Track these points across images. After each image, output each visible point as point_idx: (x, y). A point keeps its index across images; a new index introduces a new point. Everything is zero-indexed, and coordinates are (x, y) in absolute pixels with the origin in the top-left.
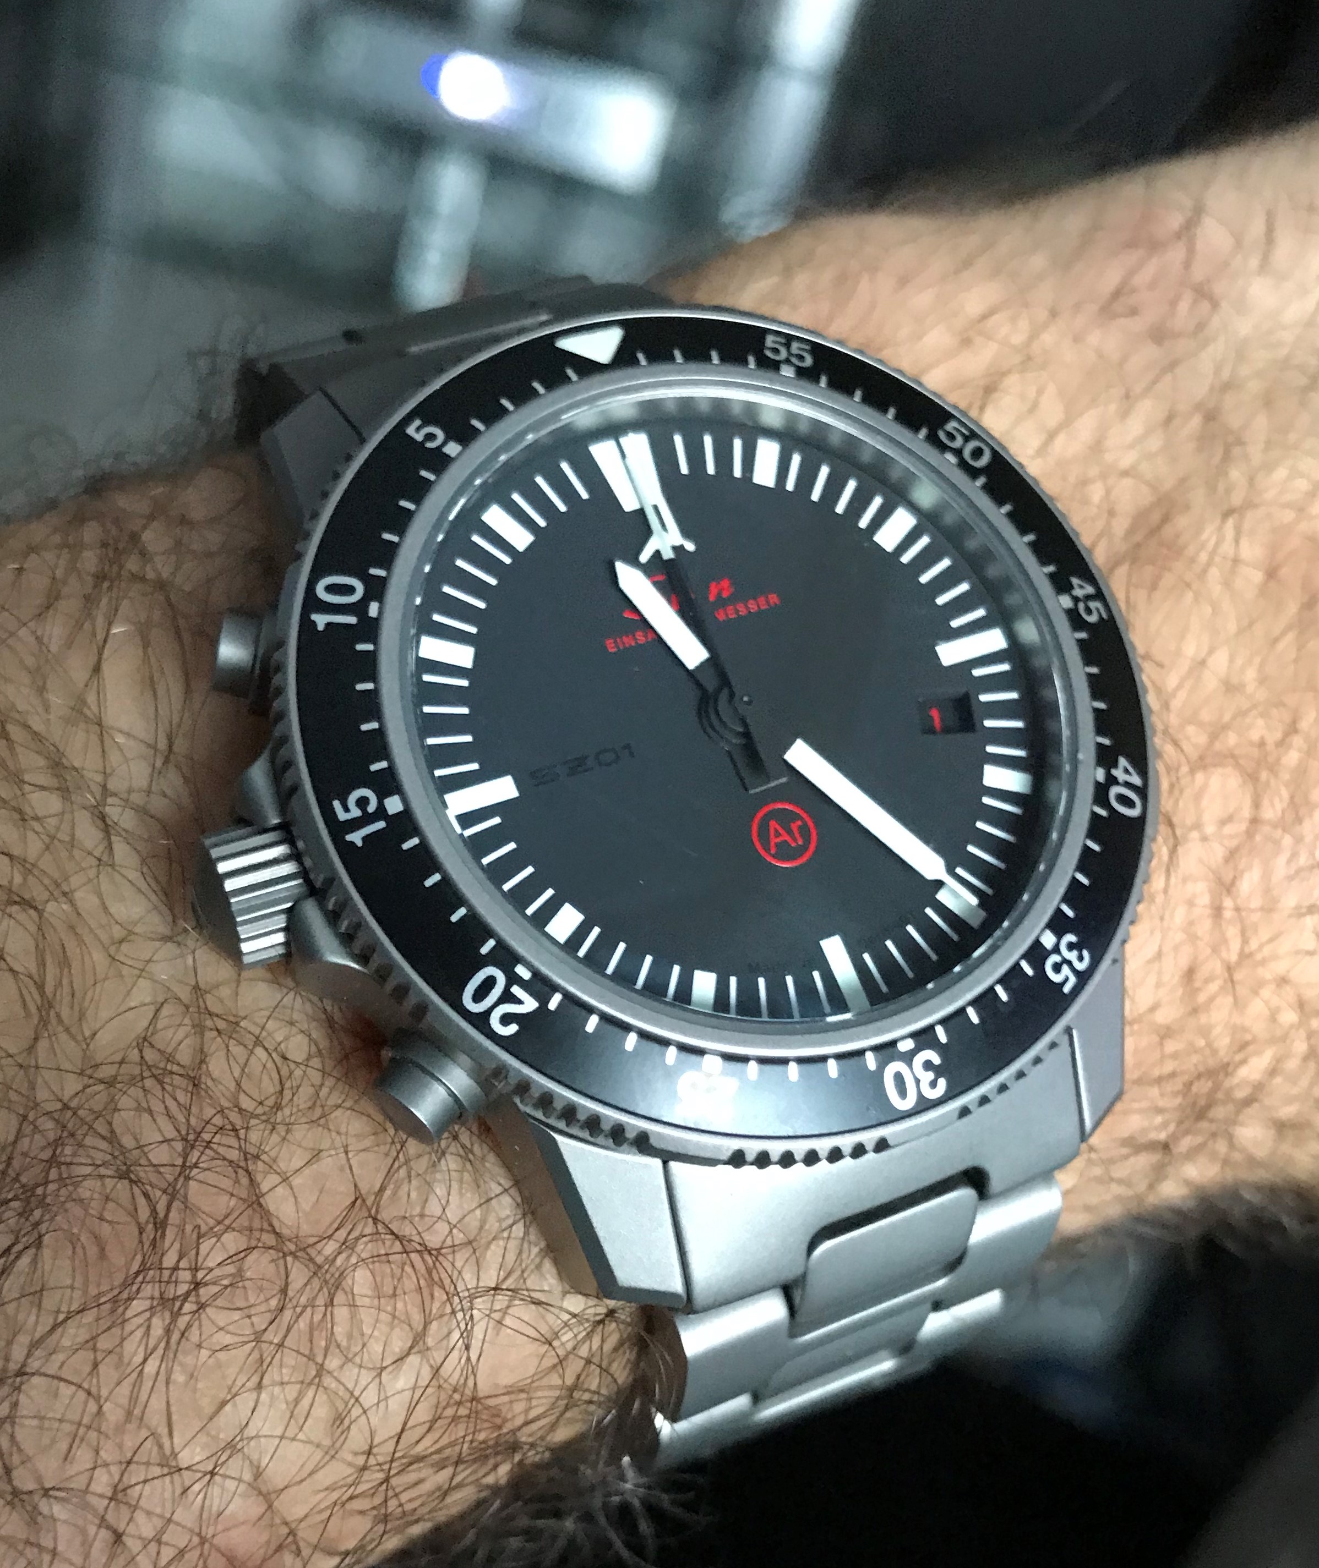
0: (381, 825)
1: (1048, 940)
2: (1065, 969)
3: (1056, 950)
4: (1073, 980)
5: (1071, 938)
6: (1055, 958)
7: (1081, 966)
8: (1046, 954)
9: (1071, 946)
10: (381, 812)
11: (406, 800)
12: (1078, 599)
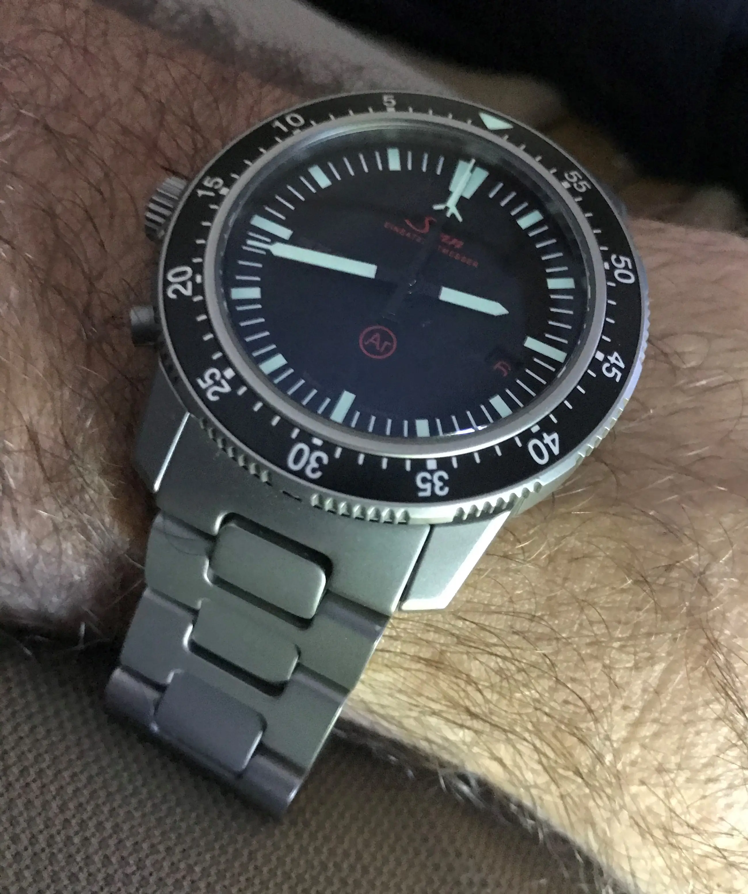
1: (431, 465)
2: (428, 486)
3: (432, 472)
4: (428, 493)
5: (446, 476)
6: (428, 476)
7: (438, 492)
8: (423, 469)
9: (441, 478)
10: (217, 191)
11: (229, 193)
12: (609, 361)
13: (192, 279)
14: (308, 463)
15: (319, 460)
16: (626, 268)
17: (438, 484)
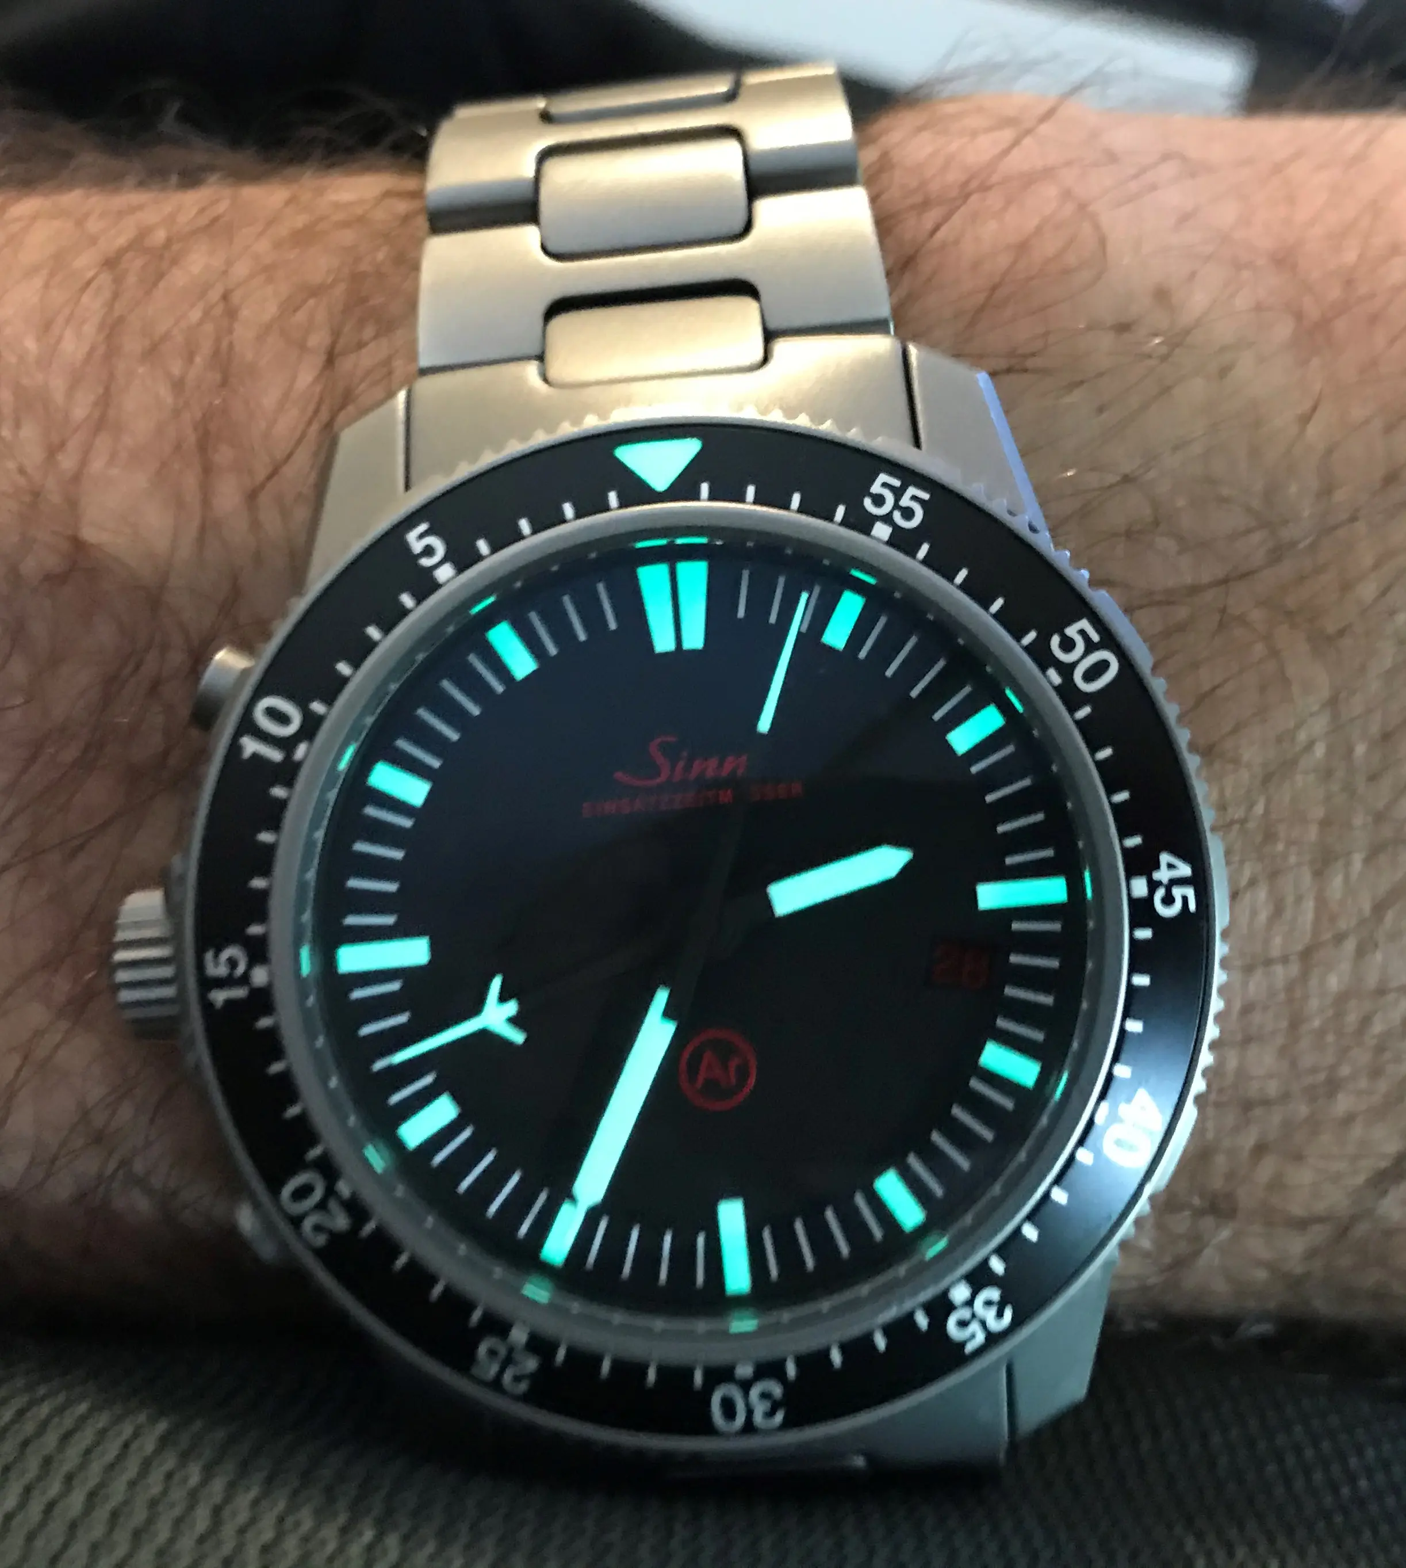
0: (239, 993)
1: (960, 1293)
2: (975, 1327)
3: (970, 1303)
4: (980, 1338)
5: (993, 1294)
6: (964, 1313)
7: (996, 1325)
8: (950, 1307)
9: (988, 1303)
10: (245, 980)
11: (271, 974)
12: (1159, 883)
13: (330, 1191)
14: (750, 1412)
15: (765, 1396)
16: (1091, 647)
17: (990, 1315)
